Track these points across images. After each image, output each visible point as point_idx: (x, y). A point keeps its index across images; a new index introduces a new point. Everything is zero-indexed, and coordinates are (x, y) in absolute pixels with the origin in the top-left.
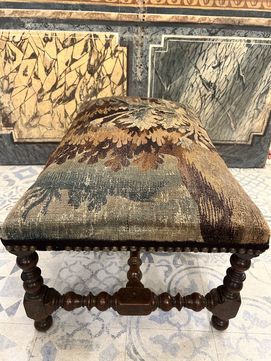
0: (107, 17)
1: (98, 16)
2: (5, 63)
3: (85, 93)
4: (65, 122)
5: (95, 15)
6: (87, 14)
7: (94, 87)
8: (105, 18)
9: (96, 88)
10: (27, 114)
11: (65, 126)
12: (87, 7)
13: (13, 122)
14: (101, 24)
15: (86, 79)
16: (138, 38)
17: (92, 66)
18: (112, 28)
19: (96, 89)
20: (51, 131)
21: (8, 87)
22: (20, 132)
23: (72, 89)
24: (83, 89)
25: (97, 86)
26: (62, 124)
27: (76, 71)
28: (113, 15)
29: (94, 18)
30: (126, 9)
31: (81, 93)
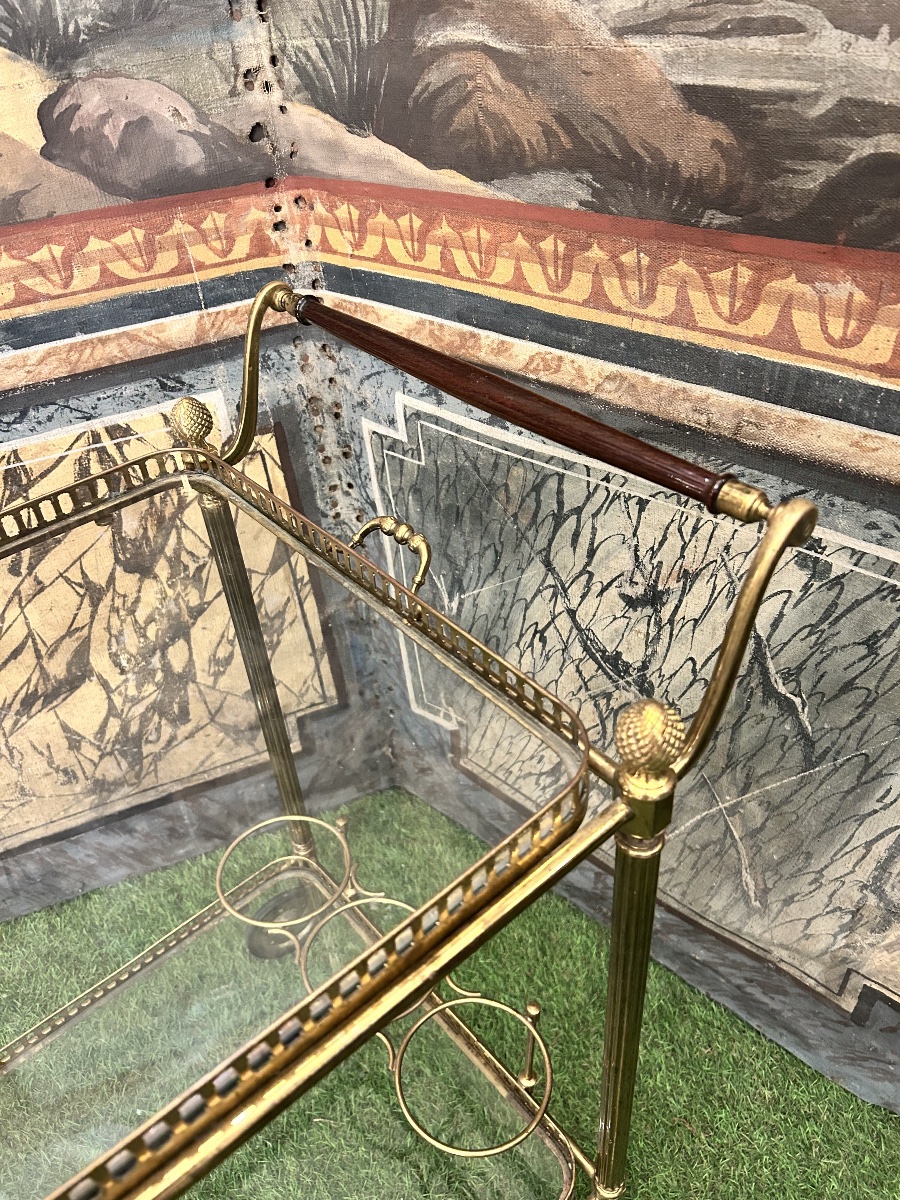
0: (151, 344)
1: (108, 350)
3: (132, 642)
4: (76, 761)
5: (88, 351)
6: (49, 354)
7: (169, 612)
8: (142, 347)
9: (175, 610)
11: (79, 774)
12: (39, 327)
14: (132, 380)
15: (125, 596)
16: (313, 385)
17: (133, 542)
18: (187, 377)
19: (179, 615)
20: (27, 808)
23: (70, 645)
24: (121, 633)
25: (177, 604)
26: (65, 772)
27: (67, 580)
28: (179, 329)
29: (91, 366)
30: (232, 285)
31: (114, 650)
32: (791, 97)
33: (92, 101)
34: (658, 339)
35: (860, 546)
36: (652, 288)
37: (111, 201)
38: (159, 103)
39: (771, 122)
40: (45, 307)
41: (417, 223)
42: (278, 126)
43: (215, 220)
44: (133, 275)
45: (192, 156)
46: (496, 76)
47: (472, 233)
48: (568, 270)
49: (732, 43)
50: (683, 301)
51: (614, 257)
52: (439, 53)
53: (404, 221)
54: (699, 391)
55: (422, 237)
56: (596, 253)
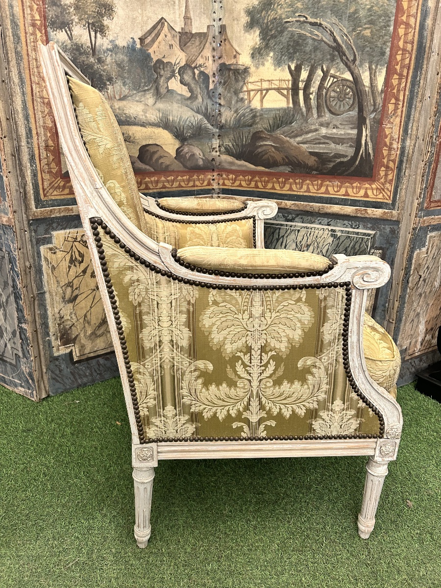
2: (70, 267)
10: (92, 323)
13: (73, 336)
21: (71, 295)
22: (83, 347)
30: (202, 191)
32: (327, 153)
33: (186, 149)
34: (303, 196)
35: (342, 229)
36: (302, 186)
37: (185, 169)
38: (197, 152)
39: (324, 157)
40: (167, 190)
41: (250, 177)
42: (217, 159)
43: (202, 177)
44: (184, 186)
45: (201, 162)
46: (273, 150)
47: (264, 179)
48: (285, 184)
49: (317, 145)
50: (308, 188)
51: (295, 181)
52: (261, 146)
53: (247, 178)
54: (311, 204)
55: (251, 181)
56: (291, 180)
